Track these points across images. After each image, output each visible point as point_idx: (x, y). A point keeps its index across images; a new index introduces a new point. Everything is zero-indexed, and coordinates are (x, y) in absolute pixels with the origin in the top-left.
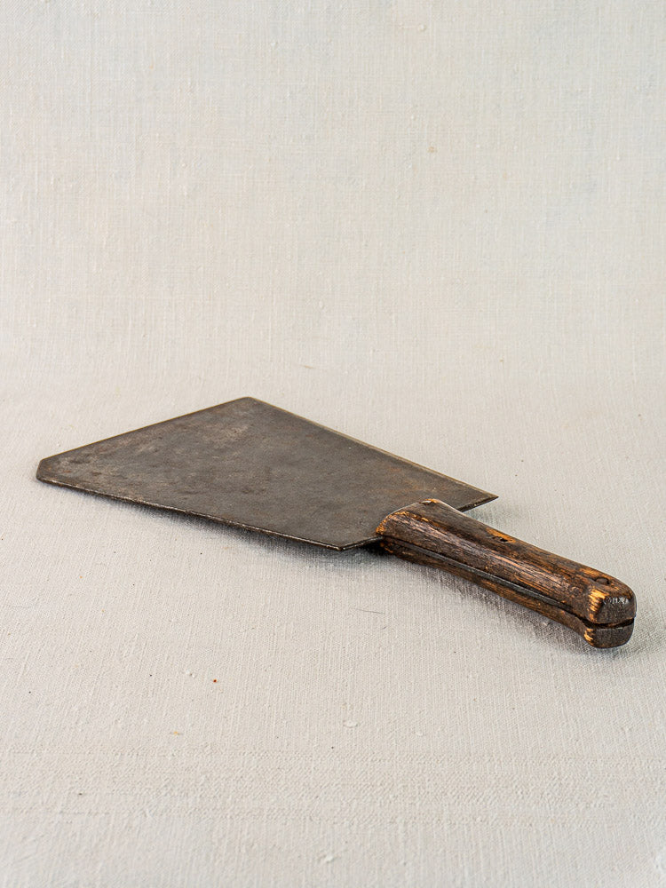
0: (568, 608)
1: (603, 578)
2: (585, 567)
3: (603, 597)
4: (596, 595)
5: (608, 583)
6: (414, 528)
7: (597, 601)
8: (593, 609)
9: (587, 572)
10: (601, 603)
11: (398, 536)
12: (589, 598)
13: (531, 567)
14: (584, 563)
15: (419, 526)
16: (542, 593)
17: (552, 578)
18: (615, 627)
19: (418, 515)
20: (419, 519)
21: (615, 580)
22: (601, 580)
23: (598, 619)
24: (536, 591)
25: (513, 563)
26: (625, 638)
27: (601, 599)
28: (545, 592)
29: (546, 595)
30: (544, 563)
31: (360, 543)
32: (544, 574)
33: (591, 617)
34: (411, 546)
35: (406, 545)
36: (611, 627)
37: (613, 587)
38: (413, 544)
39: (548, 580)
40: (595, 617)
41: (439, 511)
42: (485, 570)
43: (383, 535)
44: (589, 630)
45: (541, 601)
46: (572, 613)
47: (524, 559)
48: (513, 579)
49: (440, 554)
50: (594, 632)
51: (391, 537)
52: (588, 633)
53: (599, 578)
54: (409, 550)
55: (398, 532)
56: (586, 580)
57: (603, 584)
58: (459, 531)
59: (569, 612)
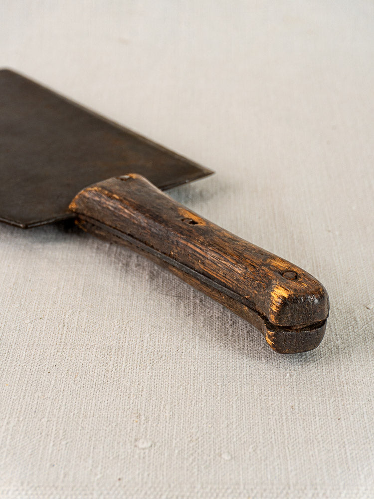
0: (251, 305)
1: (292, 271)
2: (274, 257)
3: (286, 296)
4: (279, 293)
5: (296, 277)
6: (104, 206)
7: (280, 301)
8: (274, 308)
9: (275, 263)
10: (285, 302)
11: (89, 214)
12: (271, 296)
13: (216, 255)
14: (275, 253)
15: (110, 204)
16: (225, 286)
17: (236, 269)
18: (302, 329)
19: (110, 191)
20: (110, 197)
21: (306, 275)
22: (289, 274)
23: (280, 320)
24: (220, 283)
25: (198, 250)
26: (315, 342)
27: (284, 298)
28: (229, 285)
29: (229, 288)
30: (231, 251)
31: (49, 220)
32: (228, 264)
33: (272, 319)
34: (102, 226)
35: (97, 223)
36: (296, 330)
37: (300, 283)
38: (103, 223)
39: (231, 270)
40: (276, 319)
41: (134, 187)
42: (170, 255)
43: (75, 212)
44: (270, 333)
45: (225, 294)
46: (255, 311)
47: (210, 245)
48: (197, 267)
49: (129, 235)
50: (275, 336)
51: (83, 215)
52: (269, 337)
53: (287, 271)
54: (100, 229)
55: (91, 209)
56: (271, 274)
57: (290, 279)
58: (148, 211)
59: (253, 310)
